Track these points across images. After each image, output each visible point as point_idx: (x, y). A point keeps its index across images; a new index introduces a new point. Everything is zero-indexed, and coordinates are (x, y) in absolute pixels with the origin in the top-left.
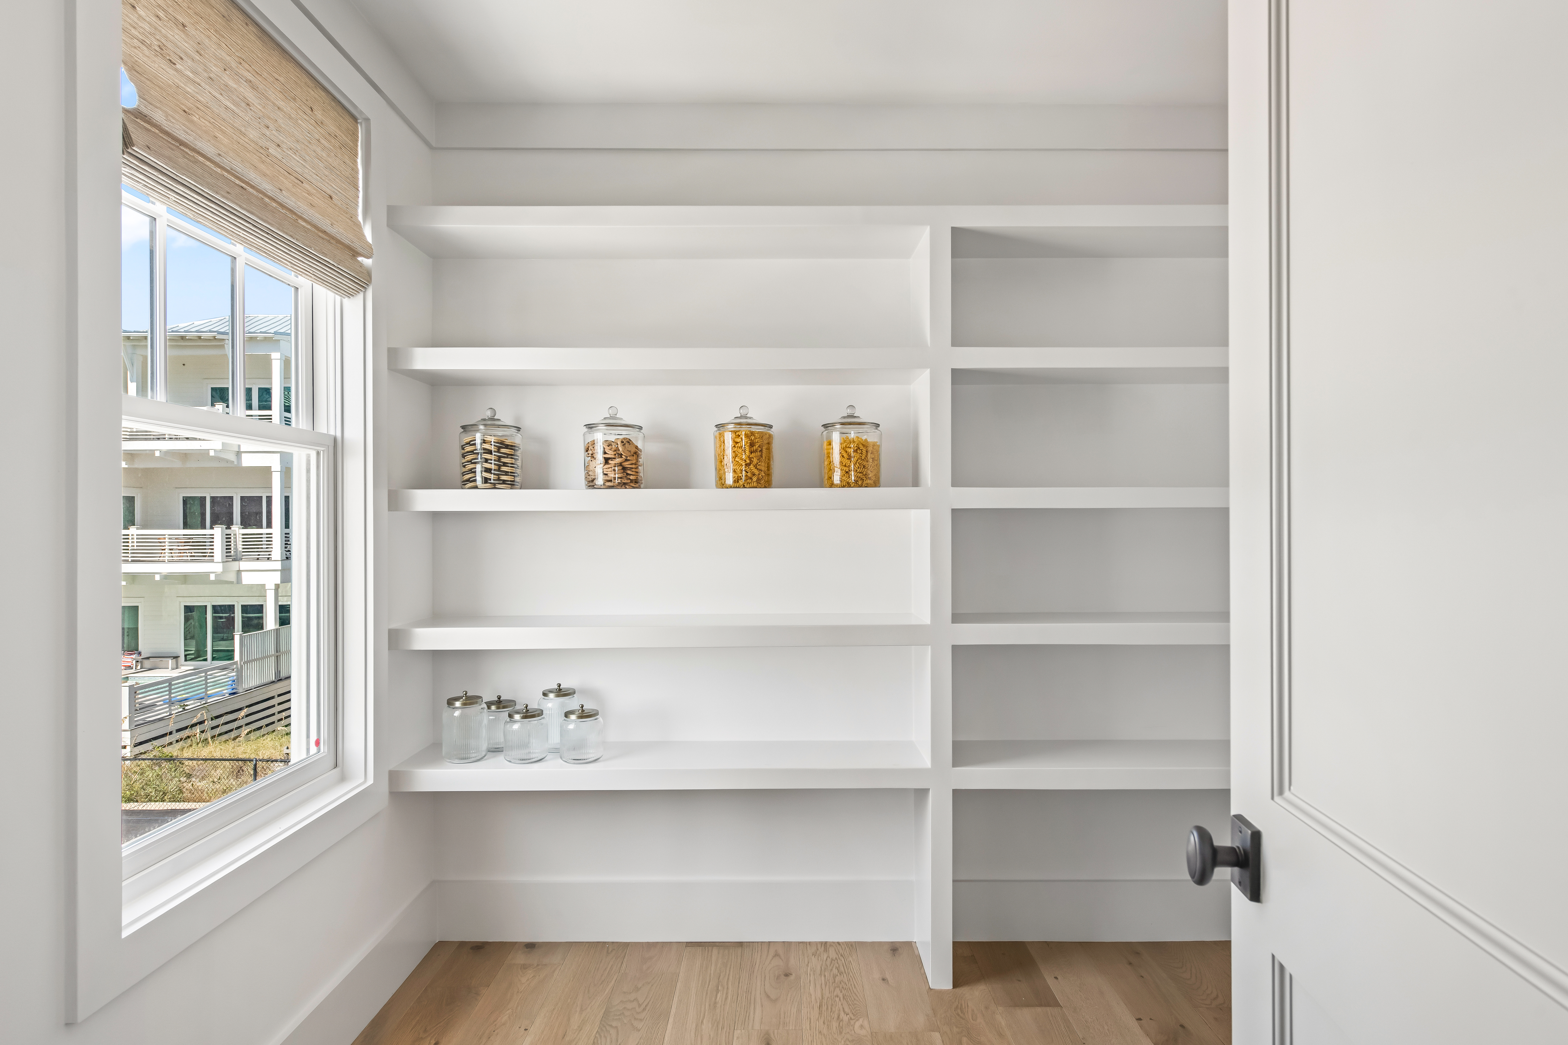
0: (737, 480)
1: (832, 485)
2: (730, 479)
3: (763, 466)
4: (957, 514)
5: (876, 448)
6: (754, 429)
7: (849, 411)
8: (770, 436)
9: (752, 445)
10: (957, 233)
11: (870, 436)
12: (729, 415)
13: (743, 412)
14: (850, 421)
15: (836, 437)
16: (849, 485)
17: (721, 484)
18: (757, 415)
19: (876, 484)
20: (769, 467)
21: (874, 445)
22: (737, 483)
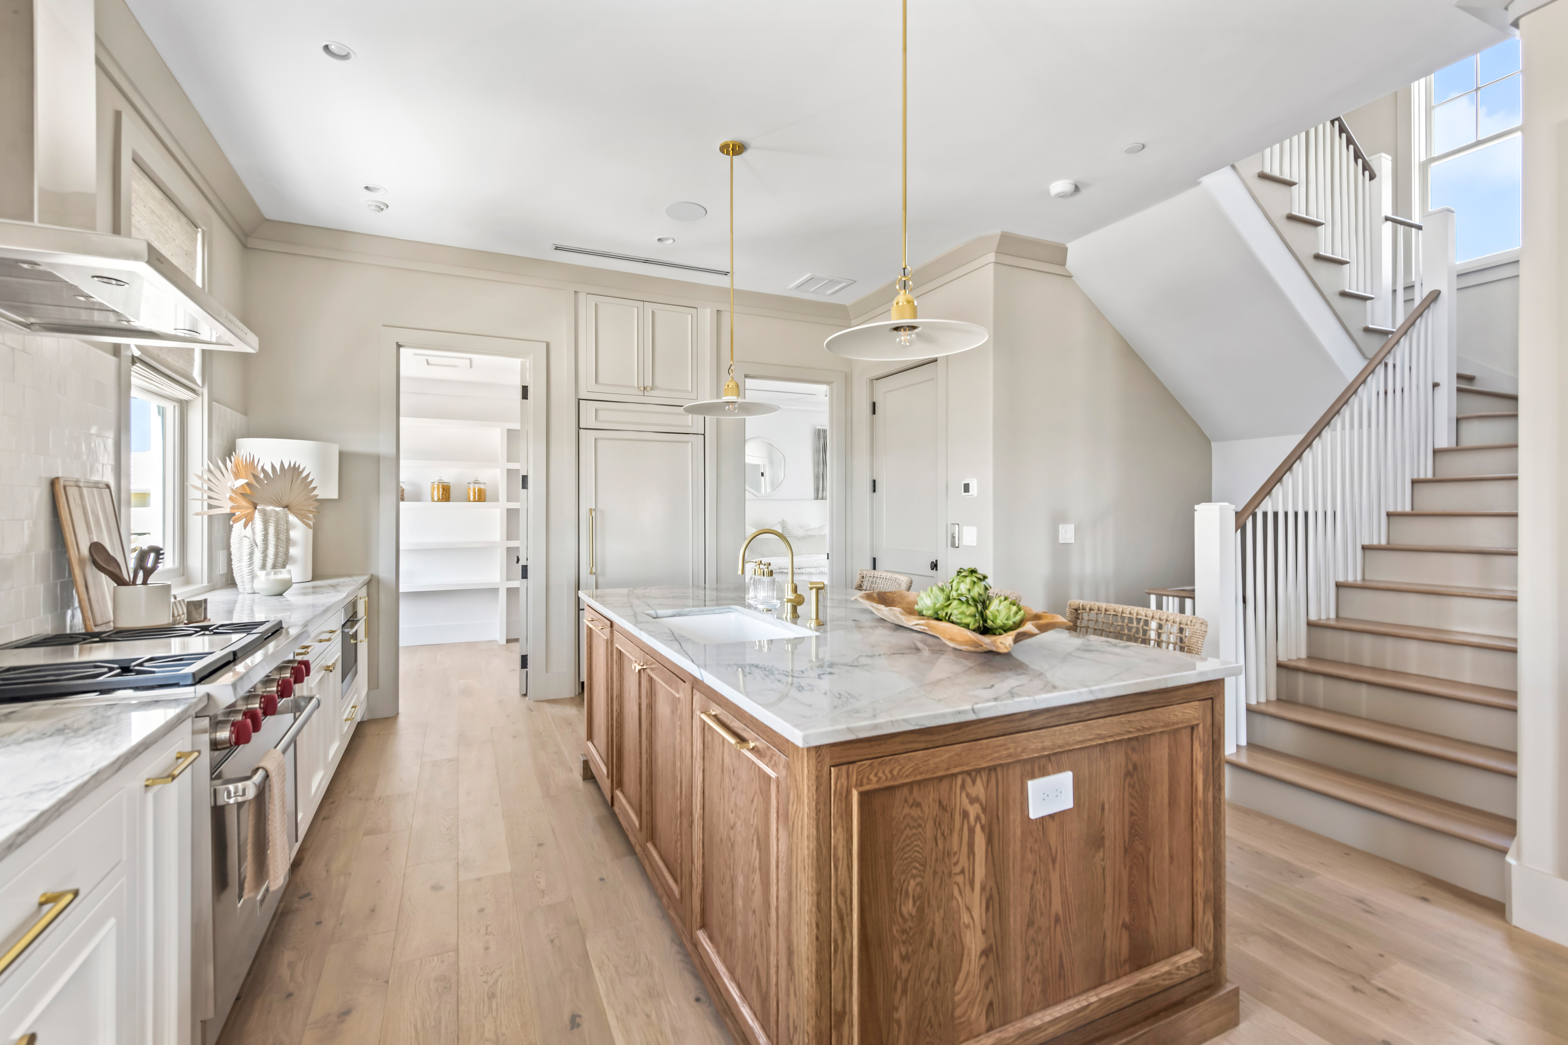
0: (438, 499)
1: (470, 501)
2: (436, 499)
3: (447, 495)
4: (508, 510)
5: (485, 490)
6: (444, 484)
7: (476, 479)
8: (450, 486)
9: (443, 489)
10: (508, 430)
11: (482, 487)
12: (436, 479)
13: (440, 478)
14: (476, 482)
15: (472, 486)
16: (475, 501)
17: (433, 500)
18: (446, 479)
19: (484, 501)
20: (449, 495)
21: (484, 489)
22: (439, 500)
